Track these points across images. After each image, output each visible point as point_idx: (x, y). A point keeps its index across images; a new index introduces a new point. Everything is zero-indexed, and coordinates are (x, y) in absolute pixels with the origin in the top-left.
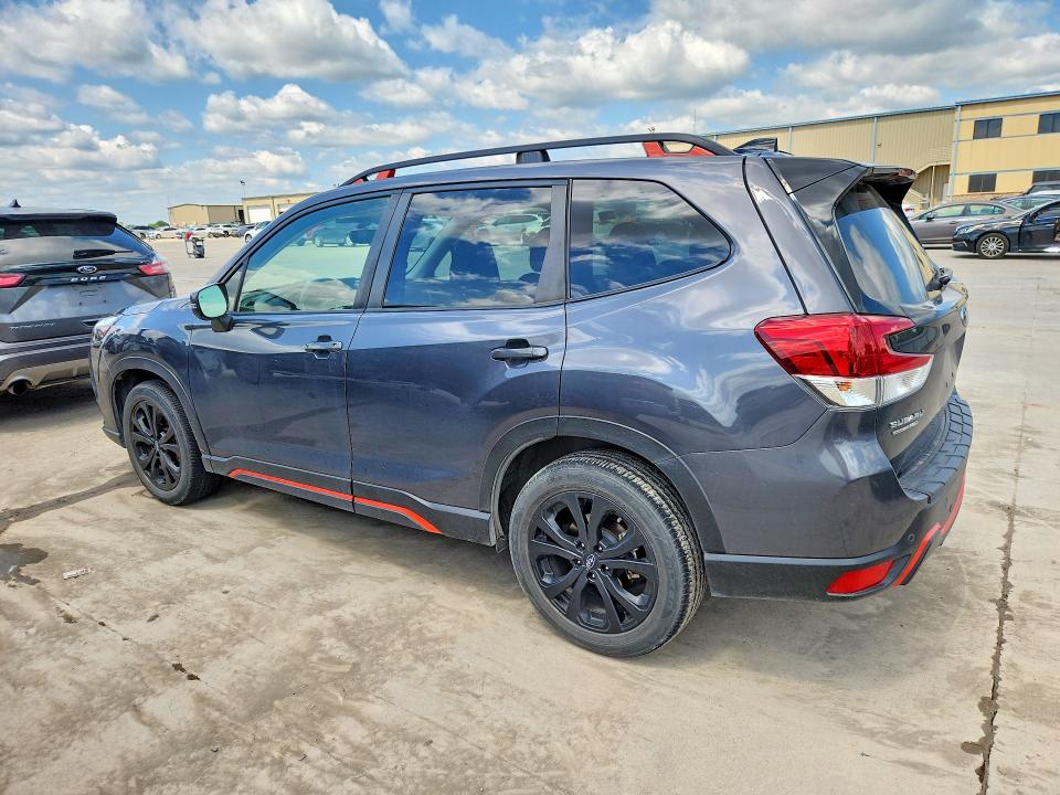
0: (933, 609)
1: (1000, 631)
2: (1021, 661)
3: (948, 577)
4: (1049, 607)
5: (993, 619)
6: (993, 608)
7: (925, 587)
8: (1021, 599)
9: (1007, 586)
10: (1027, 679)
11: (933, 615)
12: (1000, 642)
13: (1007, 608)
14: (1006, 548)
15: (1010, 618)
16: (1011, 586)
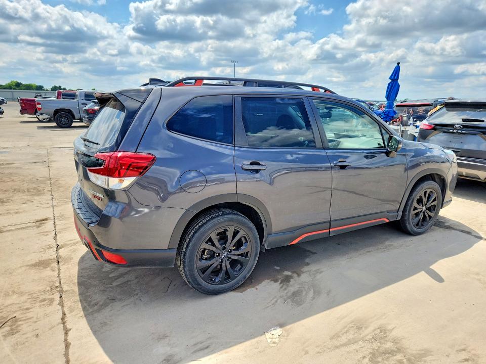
0: (87, 276)
1: (60, 279)
2: (51, 273)
3: (89, 294)
4: (41, 301)
5: (63, 283)
6: (65, 288)
7: (95, 283)
8: (53, 298)
9: (61, 304)
10: (48, 269)
11: (87, 274)
12: (59, 276)
13: (59, 291)
14: (66, 332)
15: (57, 287)
16: (59, 304)
